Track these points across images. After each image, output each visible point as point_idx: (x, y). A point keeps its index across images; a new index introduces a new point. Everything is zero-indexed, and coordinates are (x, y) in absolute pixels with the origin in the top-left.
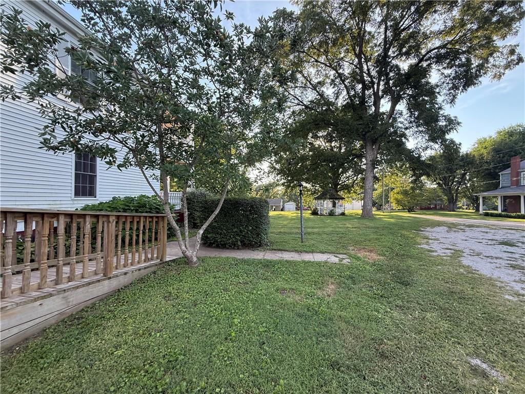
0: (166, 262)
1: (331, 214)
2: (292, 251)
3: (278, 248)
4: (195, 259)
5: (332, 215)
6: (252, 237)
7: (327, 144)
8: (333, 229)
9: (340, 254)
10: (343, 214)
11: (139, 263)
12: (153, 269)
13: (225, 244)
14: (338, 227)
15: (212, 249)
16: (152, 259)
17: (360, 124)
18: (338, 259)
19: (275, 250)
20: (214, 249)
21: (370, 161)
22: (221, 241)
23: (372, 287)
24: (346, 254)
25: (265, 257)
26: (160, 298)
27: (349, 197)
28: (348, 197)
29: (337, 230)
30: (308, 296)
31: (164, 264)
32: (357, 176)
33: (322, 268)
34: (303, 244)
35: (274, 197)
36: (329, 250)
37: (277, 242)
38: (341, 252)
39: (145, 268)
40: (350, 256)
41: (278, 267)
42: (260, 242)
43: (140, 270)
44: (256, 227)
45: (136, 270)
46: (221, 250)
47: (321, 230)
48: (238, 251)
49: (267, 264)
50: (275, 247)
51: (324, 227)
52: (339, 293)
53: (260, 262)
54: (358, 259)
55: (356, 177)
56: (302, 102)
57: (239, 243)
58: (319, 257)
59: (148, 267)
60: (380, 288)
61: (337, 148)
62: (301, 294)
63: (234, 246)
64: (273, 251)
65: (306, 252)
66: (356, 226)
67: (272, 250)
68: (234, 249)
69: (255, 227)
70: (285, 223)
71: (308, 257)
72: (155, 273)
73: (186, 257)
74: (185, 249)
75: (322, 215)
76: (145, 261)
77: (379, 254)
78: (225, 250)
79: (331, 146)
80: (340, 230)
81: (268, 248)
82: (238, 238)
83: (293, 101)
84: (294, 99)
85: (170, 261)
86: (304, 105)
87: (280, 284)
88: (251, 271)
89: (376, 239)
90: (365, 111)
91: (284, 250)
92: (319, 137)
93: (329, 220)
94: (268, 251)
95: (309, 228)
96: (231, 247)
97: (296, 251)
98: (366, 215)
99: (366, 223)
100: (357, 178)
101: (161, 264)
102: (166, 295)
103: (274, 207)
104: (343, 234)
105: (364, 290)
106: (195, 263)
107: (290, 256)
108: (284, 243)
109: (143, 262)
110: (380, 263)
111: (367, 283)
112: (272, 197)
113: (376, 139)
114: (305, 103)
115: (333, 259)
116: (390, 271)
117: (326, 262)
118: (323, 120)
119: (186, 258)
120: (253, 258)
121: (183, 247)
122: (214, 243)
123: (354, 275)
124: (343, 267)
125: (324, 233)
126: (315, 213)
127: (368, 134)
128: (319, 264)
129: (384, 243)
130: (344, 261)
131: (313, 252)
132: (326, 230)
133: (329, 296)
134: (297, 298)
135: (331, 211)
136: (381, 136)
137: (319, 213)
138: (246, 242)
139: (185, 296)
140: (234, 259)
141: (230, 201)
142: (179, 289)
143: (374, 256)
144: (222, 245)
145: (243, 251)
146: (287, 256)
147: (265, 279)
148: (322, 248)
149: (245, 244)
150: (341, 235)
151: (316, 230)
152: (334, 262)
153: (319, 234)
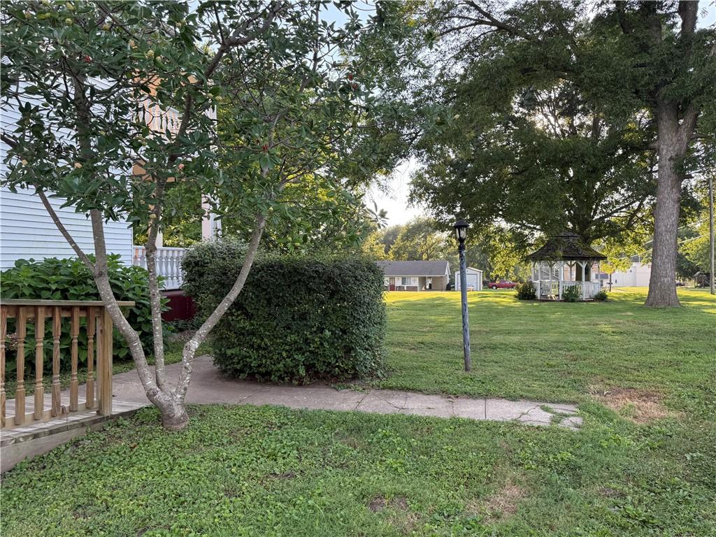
0: (112, 417)
1: (570, 297)
2: (434, 393)
3: (401, 382)
4: (179, 412)
5: (573, 301)
6: (335, 356)
7: (561, 121)
8: (561, 338)
9: (558, 402)
10: (601, 298)
11: (35, 419)
12: (73, 434)
13: (268, 374)
14: (575, 332)
15: (238, 386)
16: (73, 410)
17: (642, 66)
18: (549, 415)
19: (391, 388)
20: (243, 386)
21: (671, 159)
22: (259, 366)
23: (623, 495)
24: (574, 403)
25: (361, 408)
26: (63, 510)
27: (621, 255)
28: (619, 255)
29: (571, 339)
30: (437, 516)
31: (105, 422)
32: (644, 200)
33: (499, 441)
34: (466, 374)
35: (429, 257)
36: (533, 391)
37: (402, 368)
38: (564, 397)
39: (51, 432)
40: (584, 408)
41: (385, 435)
42: (354, 368)
43: (36, 436)
44: (344, 332)
45: (25, 438)
46: (259, 387)
47: (528, 338)
48: (300, 391)
49: (360, 426)
50: (392, 382)
51: (538, 332)
52: (524, 511)
53: (343, 419)
54: (605, 416)
55: (637, 203)
56: (488, 15)
57: (302, 371)
58: (500, 411)
59: (58, 430)
60: (648, 497)
61: (589, 128)
62: (420, 508)
63: (289, 379)
64: (385, 392)
65: (471, 395)
66: (623, 329)
67: (384, 389)
68: (290, 384)
69: (341, 330)
70: (442, 319)
71: (471, 410)
72: (76, 443)
73: (157, 405)
74: (155, 387)
75: (545, 299)
76: (53, 415)
77: (669, 405)
78: (267, 388)
79: (571, 126)
80: (579, 339)
81: (376, 382)
82: (299, 357)
83: (465, 13)
84: (468, 10)
85: (123, 414)
86: (494, 22)
87: (376, 479)
88: (312, 444)
89: (671, 364)
90: (655, 28)
91: (414, 390)
92: (542, 104)
93: (556, 314)
94: (373, 391)
95: (500, 332)
96: (283, 379)
97: (445, 393)
98: (659, 298)
99: (655, 322)
100: (641, 204)
101: (95, 422)
102: (81, 501)
103: (429, 281)
104: (583, 349)
105: (597, 504)
106: (179, 421)
107: (425, 405)
108: (420, 373)
109: (47, 417)
110: (664, 429)
111: (613, 486)
112: (425, 257)
113: (687, 102)
114: (496, 17)
115: (537, 415)
116: (688, 452)
117: (515, 424)
118: (543, 58)
119: (156, 407)
120: (327, 408)
121: (150, 383)
122: (241, 371)
123: (581, 462)
124: (558, 437)
125: (534, 346)
126: (527, 294)
127: (663, 90)
128: (492, 428)
129: (689, 376)
130: (566, 423)
131: (487, 396)
132: (541, 339)
133: (497, 516)
134: (408, 519)
135: (571, 289)
136: (699, 92)
137: (538, 294)
138: (320, 367)
139: (126, 505)
140: (281, 411)
141: (281, 267)
142: (118, 486)
143: (653, 409)
144: (263, 375)
145: (310, 391)
146: (418, 406)
147: (341, 466)
148: (515, 385)
149: (317, 373)
150: (578, 352)
151: (515, 339)
152: (536, 425)
153: (520, 348)
